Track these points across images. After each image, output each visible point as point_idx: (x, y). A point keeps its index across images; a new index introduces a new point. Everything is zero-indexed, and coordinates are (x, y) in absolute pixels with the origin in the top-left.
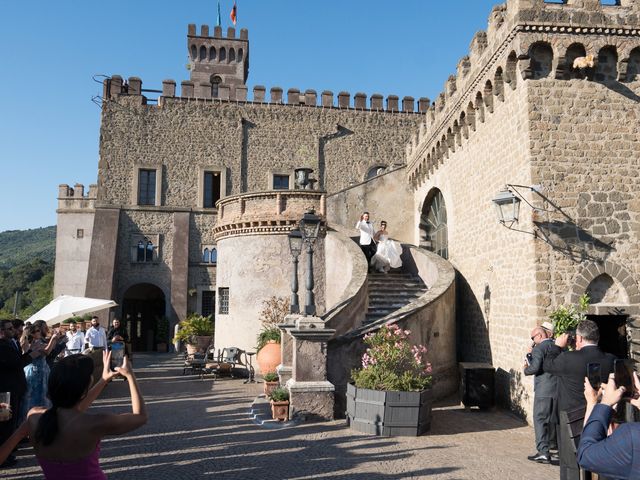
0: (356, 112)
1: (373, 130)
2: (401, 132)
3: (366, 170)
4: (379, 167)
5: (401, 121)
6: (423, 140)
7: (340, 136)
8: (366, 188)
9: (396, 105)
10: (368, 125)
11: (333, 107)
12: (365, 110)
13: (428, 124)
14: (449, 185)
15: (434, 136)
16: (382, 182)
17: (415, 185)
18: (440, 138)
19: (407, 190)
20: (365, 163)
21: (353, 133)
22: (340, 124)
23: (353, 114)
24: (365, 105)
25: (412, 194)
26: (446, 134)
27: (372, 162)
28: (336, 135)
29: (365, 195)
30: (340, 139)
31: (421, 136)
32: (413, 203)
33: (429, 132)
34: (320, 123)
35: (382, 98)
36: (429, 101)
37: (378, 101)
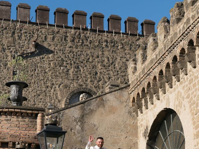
0: (56, 29)
1: (74, 50)
2: (106, 53)
3: (67, 95)
4: (82, 93)
5: (107, 41)
6: (151, 55)
7: (38, 55)
8: (83, 109)
9: (101, 24)
10: (70, 44)
11: (30, 23)
12: (67, 27)
13: (161, 37)
14: (187, 105)
15: (170, 50)
16: (102, 104)
17: (140, 107)
18: (177, 51)
19: (130, 113)
20: (66, 86)
21: (52, 52)
22: (38, 41)
23: (53, 32)
24: (66, 22)
25: (135, 117)
26: (186, 48)
27: (74, 86)
28: (33, 54)
29: (82, 117)
30: (37, 58)
31: (149, 51)
32: (136, 128)
33: (161, 46)
34: (14, 40)
35: (85, 15)
36: (137, 21)
37: (81, 18)
